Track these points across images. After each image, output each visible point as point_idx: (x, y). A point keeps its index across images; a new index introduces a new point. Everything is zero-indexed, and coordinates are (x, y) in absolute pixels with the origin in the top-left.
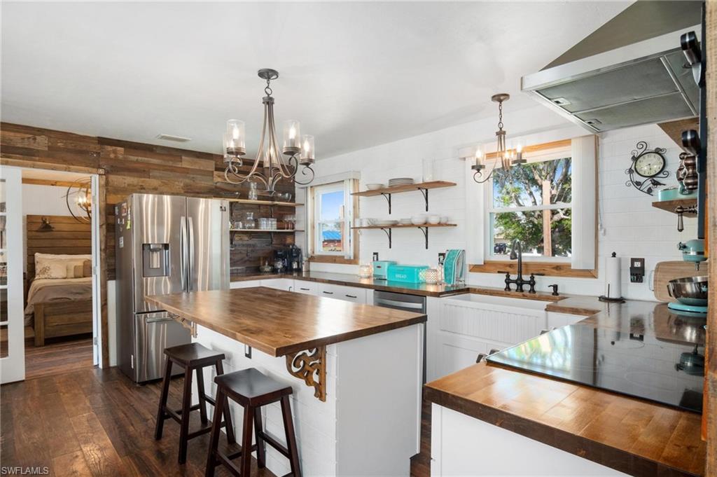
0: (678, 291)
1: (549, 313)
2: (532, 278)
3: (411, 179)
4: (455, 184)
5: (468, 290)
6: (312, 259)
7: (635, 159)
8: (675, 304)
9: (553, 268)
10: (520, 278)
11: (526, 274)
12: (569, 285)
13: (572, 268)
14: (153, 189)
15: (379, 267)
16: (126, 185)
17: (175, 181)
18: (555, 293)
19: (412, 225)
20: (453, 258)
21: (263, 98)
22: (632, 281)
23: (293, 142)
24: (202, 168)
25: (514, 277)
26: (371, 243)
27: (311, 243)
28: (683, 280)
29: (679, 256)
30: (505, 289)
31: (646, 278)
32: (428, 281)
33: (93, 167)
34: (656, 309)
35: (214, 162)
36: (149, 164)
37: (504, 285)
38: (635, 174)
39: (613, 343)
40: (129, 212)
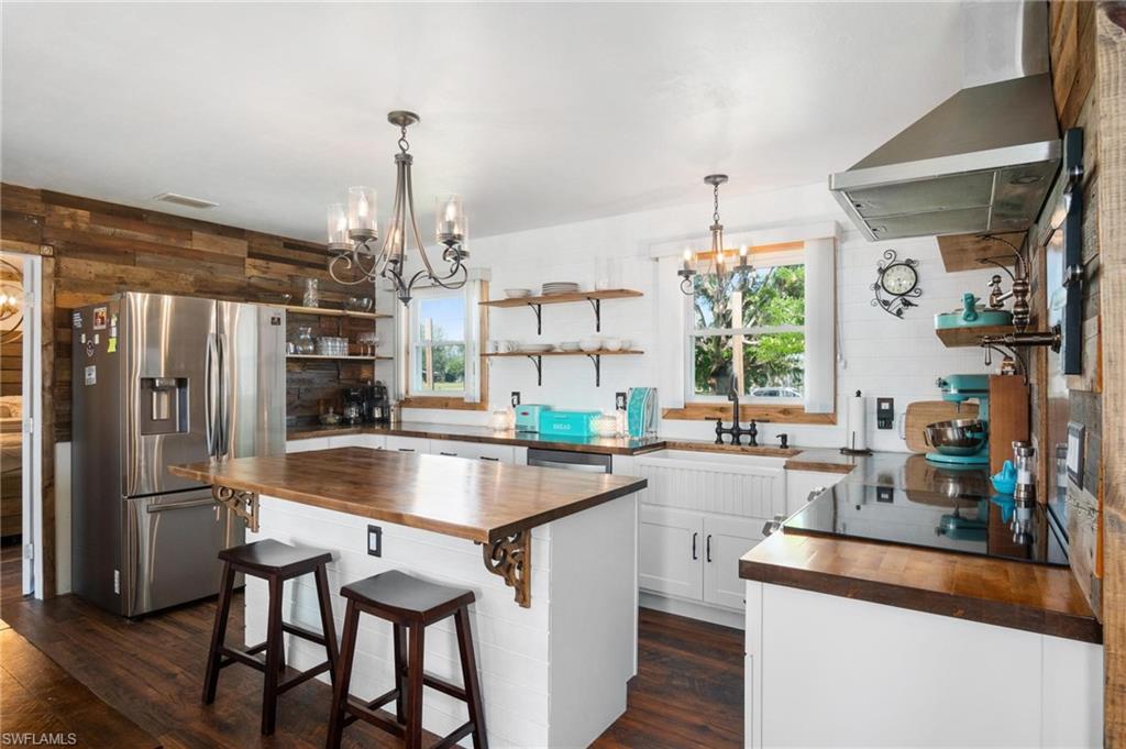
0: (937, 439)
1: (789, 471)
2: (753, 426)
3: (575, 284)
4: (641, 295)
5: (664, 445)
6: (406, 402)
7: (882, 272)
8: (933, 455)
9: (780, 412)
10: (736, 426)
11: (744, 420)
12: (801, 435)
13: (806, 411)
14: (141, 284)
15: (525, 414)
16: (92, 276)
17: (180, 272)
18: (784, 445)
19: (580, 351)
20: (641, 400)
21: (396, 156)
22: (879, 427)
23: (450, 225)
24: (226, 252)
25: (727, 425)
26: (507, 377)
27: (405, 377)
28: (942, 424)
29: (936, 395)
30: (716, 442)
31: (896, 423)
32: (602, 433)
33: (32, 243)
34: (908, 462)
35: (246, 243)
36: (134, 241)
37: (715, 437)
38: (882, 290)
39: (858, 508)
40: (113, 323)
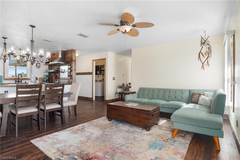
2: (21, 80)
7: (37, 64)
10: (19, 81)
13: (29, 79)
18: (26, 83)
25: (17, 81)
29: (43, 77)
31: (38, 80)
37: (15, 82)
